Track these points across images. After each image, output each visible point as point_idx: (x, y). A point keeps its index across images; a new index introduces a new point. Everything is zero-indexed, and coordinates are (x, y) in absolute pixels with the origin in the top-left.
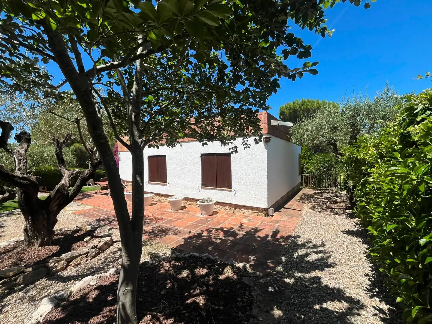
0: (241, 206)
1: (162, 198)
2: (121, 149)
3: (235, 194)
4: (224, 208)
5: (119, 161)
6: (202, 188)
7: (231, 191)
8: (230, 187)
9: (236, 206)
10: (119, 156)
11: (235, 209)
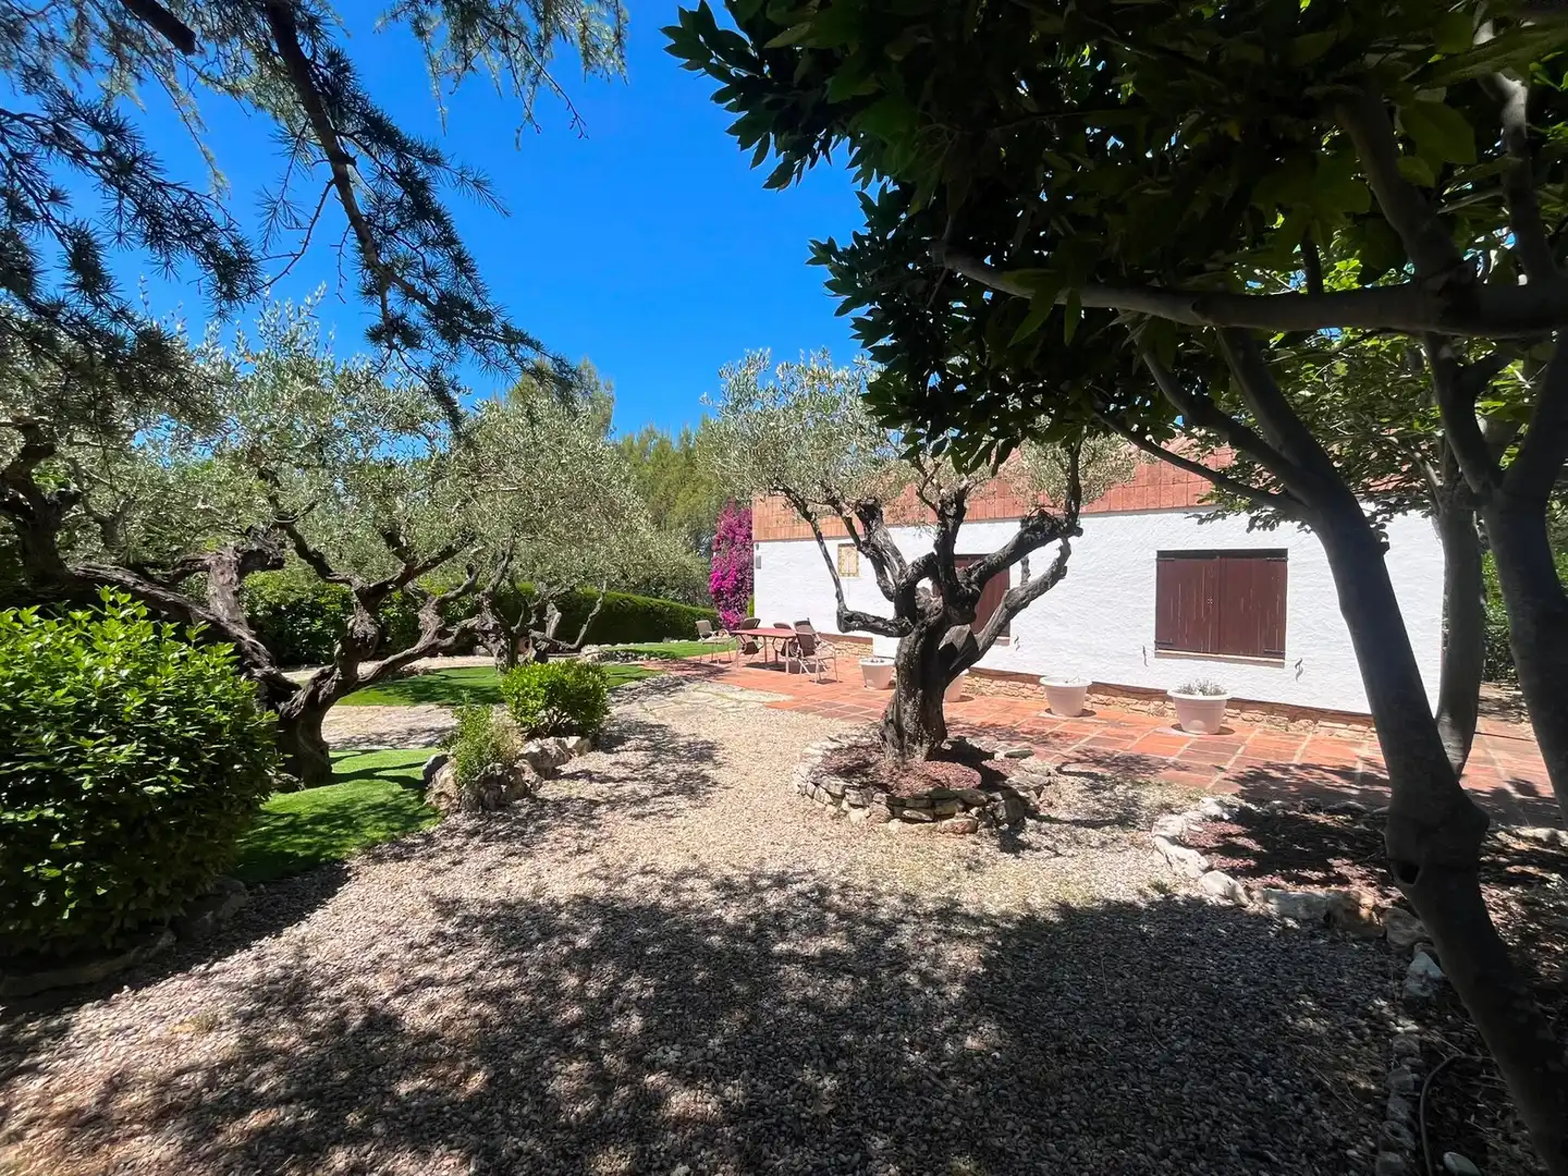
0: (1317, 710)
1: (985, 681)
2: (766, 533)
3: (1298, 675)
4: (1245, 715)
5: (756, 571)
6: (1158, 655)
7: (1282, 665)
8: (1281, 655)
9: (1296, 713)
10: (756, 553)
11: (1293, 720)
